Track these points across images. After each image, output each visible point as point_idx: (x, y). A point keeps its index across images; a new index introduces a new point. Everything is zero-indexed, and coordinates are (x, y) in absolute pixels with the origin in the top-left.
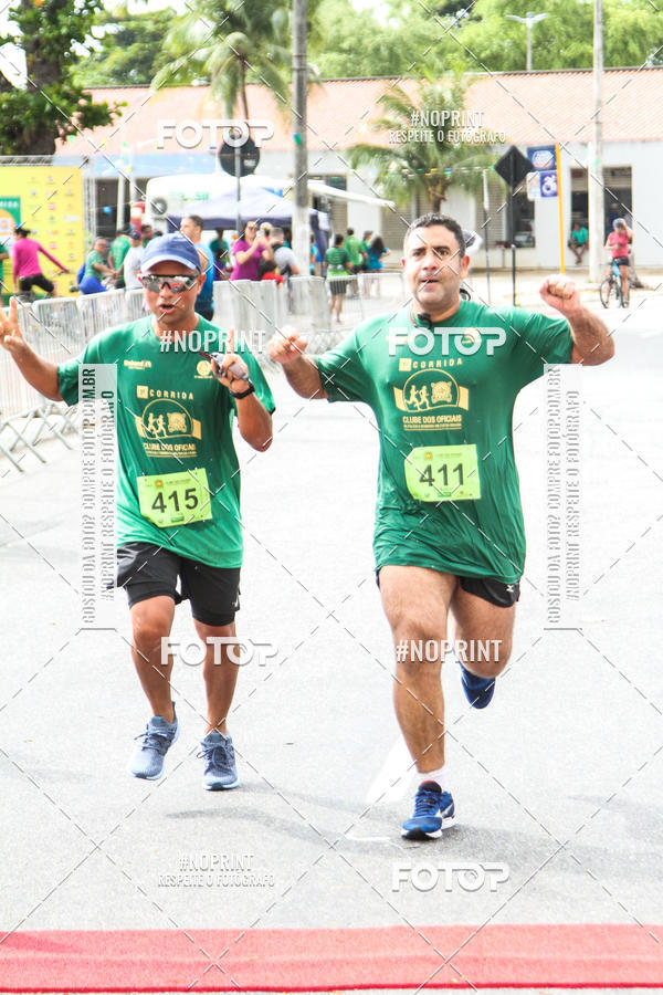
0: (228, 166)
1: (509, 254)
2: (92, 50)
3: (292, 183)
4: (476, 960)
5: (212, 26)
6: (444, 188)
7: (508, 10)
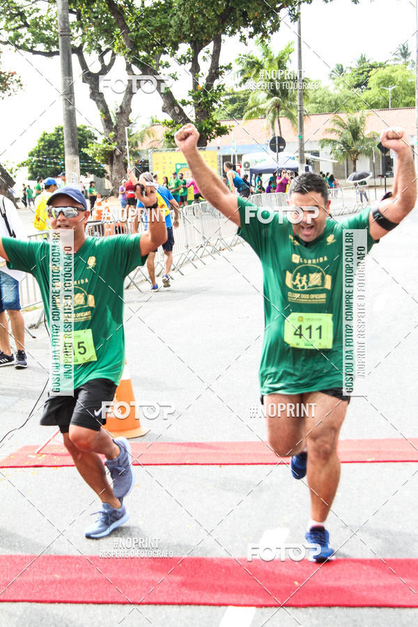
0: (273, 149)
1: (383, 179)
2: (220, 106)
3: (298, 154)
4: (378, 452)
5: (266, 95)
6: (357, 155)
7: (381, 85)
